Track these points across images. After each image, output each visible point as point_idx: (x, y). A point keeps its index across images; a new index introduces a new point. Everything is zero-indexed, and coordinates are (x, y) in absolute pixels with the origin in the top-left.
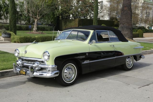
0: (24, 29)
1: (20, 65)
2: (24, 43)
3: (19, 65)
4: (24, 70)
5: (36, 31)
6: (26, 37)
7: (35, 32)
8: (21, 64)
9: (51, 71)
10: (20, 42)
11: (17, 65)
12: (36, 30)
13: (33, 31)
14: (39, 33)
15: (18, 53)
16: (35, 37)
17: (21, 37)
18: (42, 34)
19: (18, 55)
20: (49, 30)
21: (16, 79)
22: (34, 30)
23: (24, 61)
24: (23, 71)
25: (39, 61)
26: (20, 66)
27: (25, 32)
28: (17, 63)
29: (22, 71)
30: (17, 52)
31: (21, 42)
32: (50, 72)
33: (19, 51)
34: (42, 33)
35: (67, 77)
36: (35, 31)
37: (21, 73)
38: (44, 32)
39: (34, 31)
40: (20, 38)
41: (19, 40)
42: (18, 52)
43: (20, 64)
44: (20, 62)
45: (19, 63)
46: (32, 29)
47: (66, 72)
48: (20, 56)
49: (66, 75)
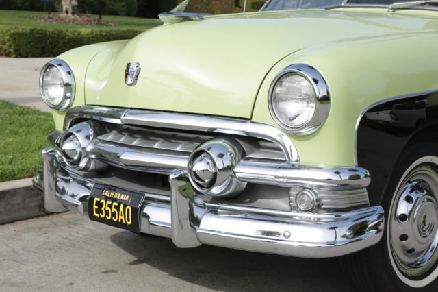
0: (20, 5)
1: (83, 164)
2: (34, 56)
3: (79, 160)
4: (123, 197)
5: (73, 13)
6: (41, 30)
7: (70, 15)
8: (93, 152)
9: (329, 211)
10: (16, 51)
11: (65, 161)
12: (73, 7)
13: (61, 11)
14: (89, 21)
15: (67, 85)
16: (79, 34)
17: (20, 31)
18: (102, 25)
19: (66, 97)
20: (123, 14)
21: (42, 239)
22: (64, 8)
23: (110, 137)
24: (113, 200)
25: (231, 138)
26: (85, 169)
27: (25, 17)
28: (68, 146)
29: (107, 198)
30: (55, 77)
31: (20, 54)
32: (324, 216)
33: (73, 70)
34: (99, 23)
35: (410, 247)
36: (70, 10)
37: (99, 211)
38: (105, 18)
39: (67, 12)
40: (12, 35)
41: (10, 46)
42: (67, 79)
43: (87, 154)
44: (81, 142)
45: (79, 150)
46: (56, 5)
47: (403, 218)
48: (78, 102)
49: (404, 238)
